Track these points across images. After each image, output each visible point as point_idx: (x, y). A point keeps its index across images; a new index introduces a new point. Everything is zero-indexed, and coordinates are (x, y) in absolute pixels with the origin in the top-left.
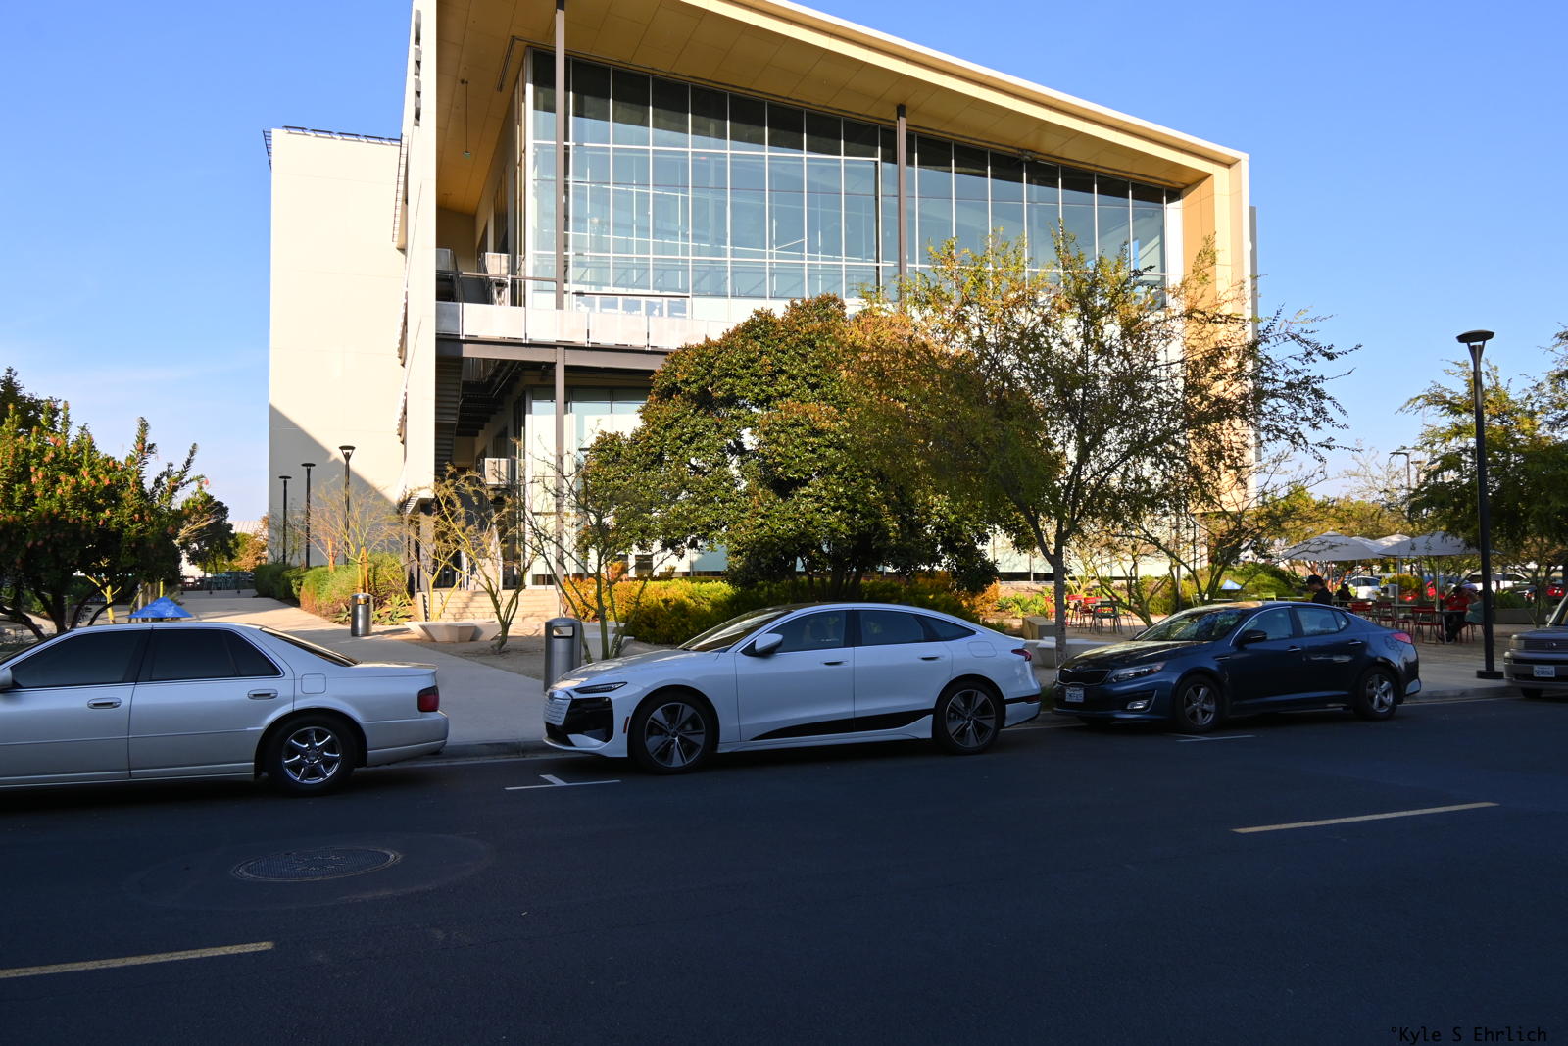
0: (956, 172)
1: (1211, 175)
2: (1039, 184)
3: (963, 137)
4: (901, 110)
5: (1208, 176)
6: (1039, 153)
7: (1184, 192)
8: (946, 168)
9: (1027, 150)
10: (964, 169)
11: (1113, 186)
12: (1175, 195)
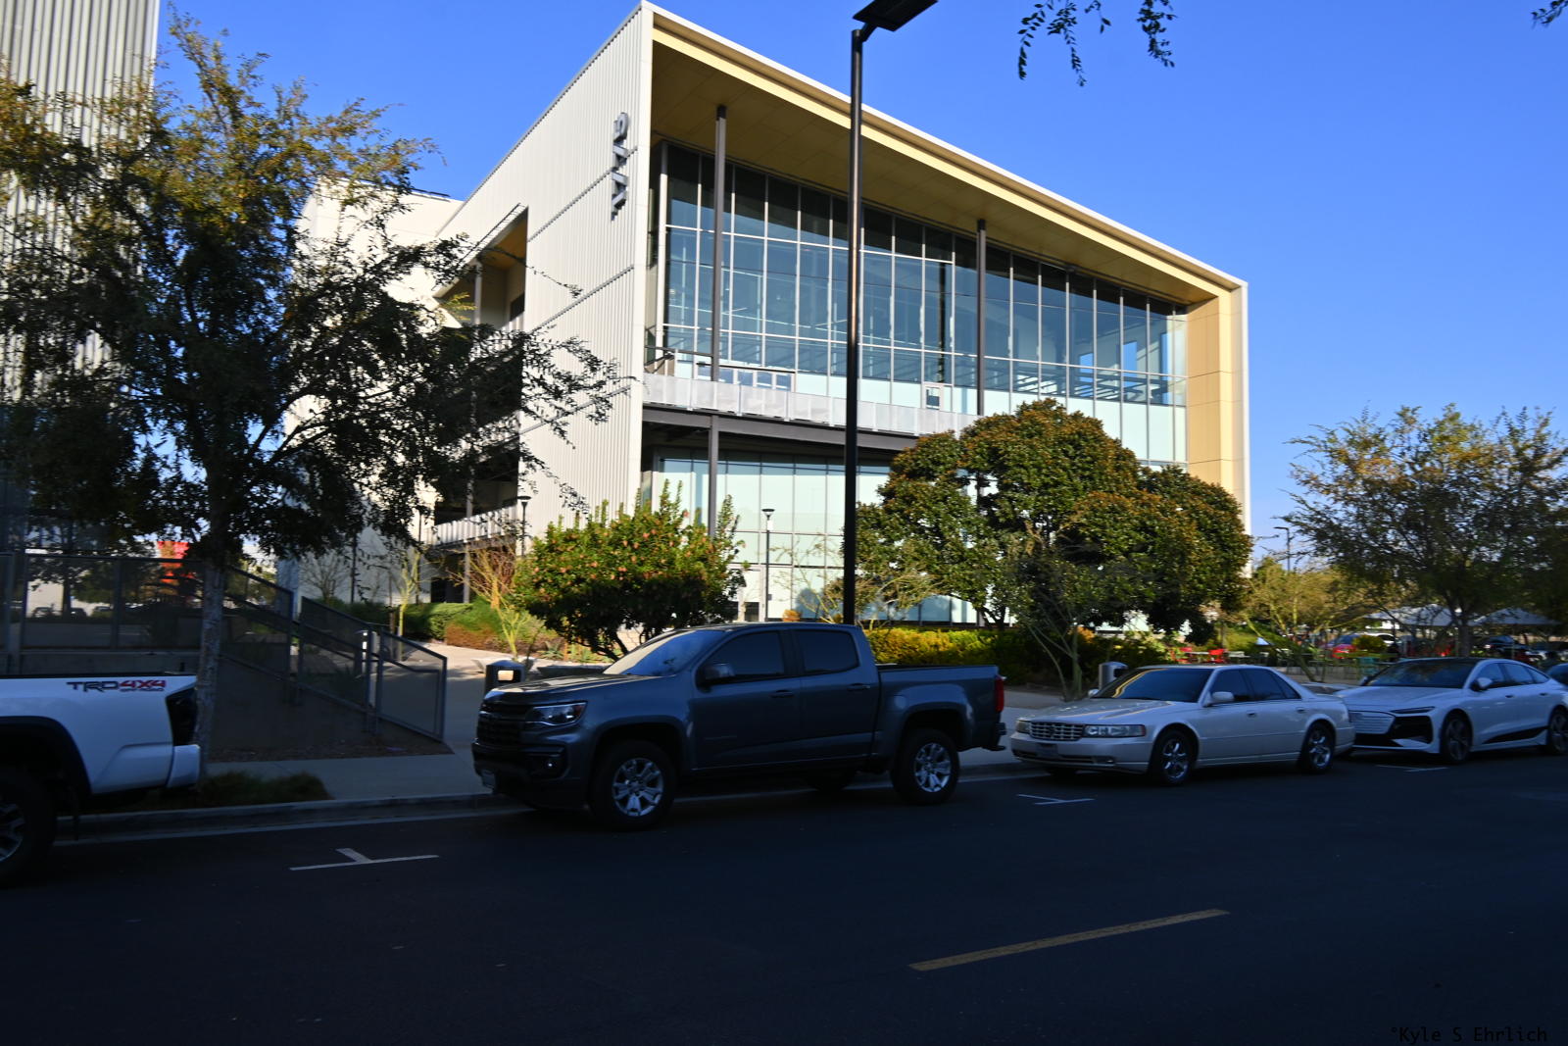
0: (1014, 279)
1: (1217, 297)
2: (1076, 293)
3: (1023, 249)
4: (981, 224)
5: (1214, 297)
6: (1082, 268)
7: (1189, 307)
8: (1005, 274)
9: (1074, 265)
10: (1019, 276)
11: (1137, 299)
12: (1182, 309)
